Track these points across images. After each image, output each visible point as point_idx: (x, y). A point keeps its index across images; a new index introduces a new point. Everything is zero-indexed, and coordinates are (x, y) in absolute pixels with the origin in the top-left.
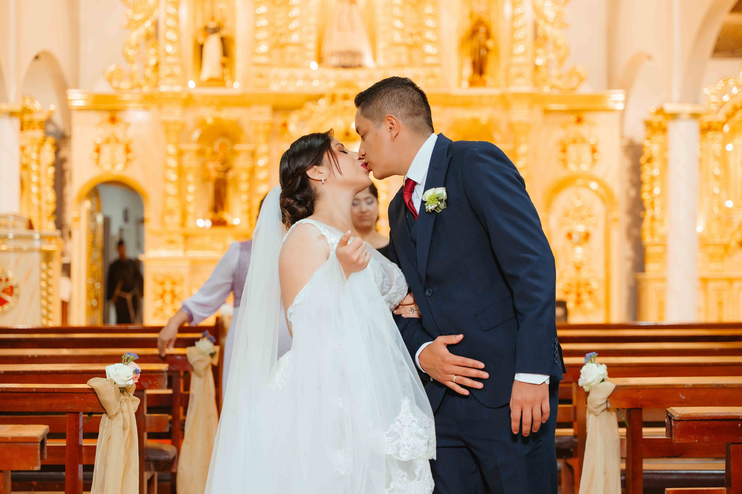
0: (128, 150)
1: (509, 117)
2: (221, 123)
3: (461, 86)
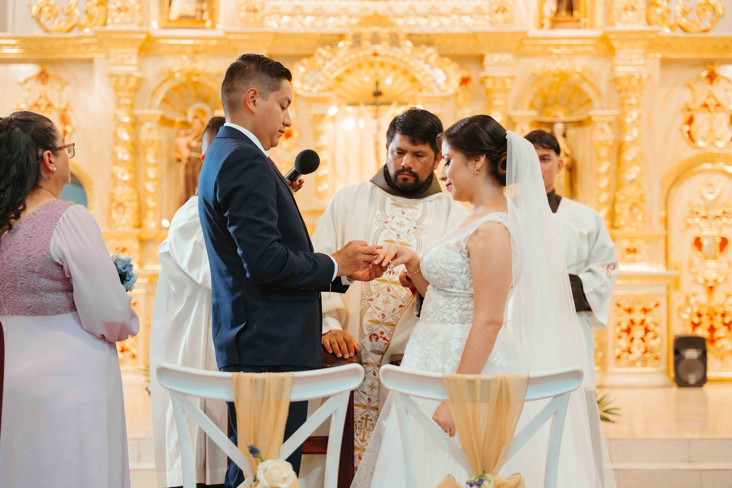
0: (65, 121)
1: (612, 70)
2: (195, 79)
3: (542, 26)
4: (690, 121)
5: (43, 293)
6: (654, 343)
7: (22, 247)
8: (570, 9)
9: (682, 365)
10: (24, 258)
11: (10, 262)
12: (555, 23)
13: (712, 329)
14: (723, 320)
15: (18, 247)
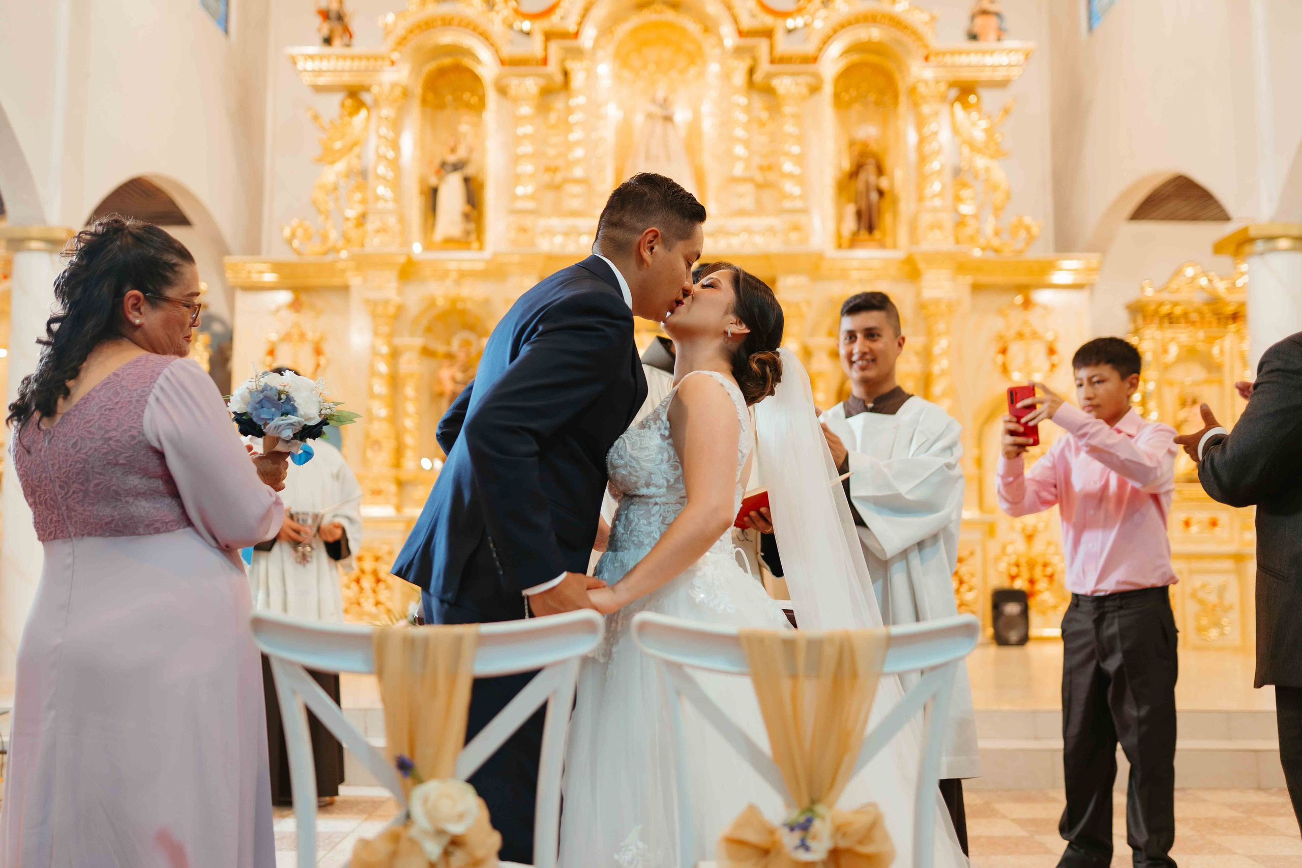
0: (318, 352)
1: (918, 294)
2: (460, 306)
3: (840, 246)
4: (1004, 351)
5: (133, 498)
6: (969, 596)
7: (96, 426)
8: (871, 229)
9: (1001, 622)
10: (100, 443)
11: (77, 451)
12: (853, 242)
13: (1032, 582)
14: (1044, 571)
15: (90, 427)
